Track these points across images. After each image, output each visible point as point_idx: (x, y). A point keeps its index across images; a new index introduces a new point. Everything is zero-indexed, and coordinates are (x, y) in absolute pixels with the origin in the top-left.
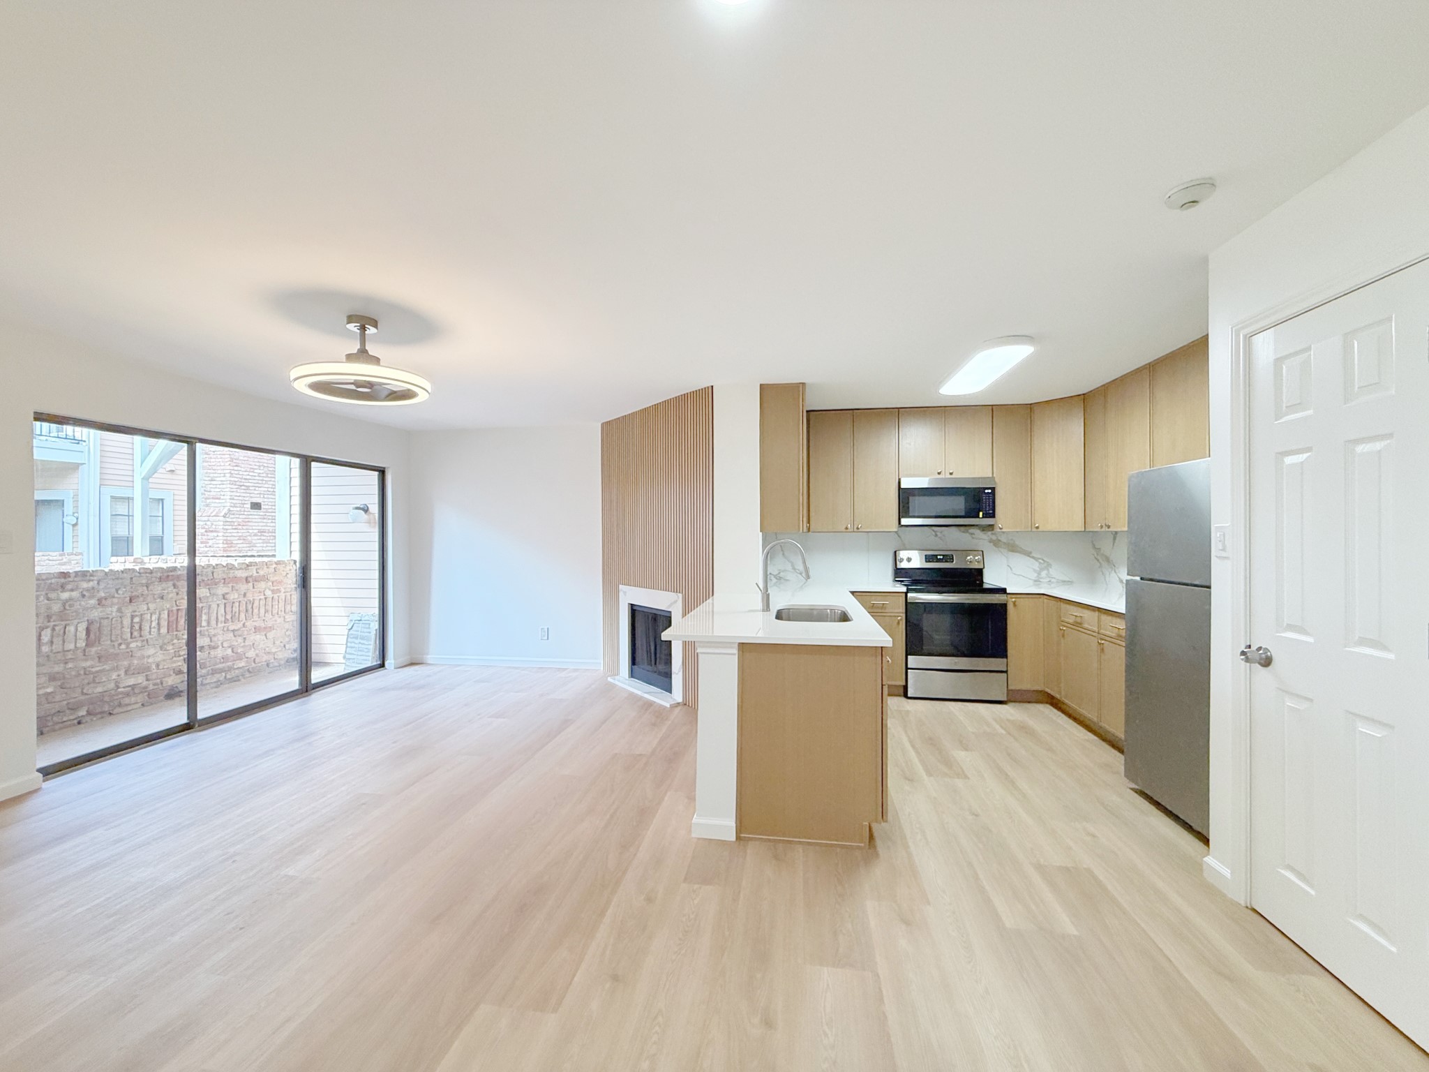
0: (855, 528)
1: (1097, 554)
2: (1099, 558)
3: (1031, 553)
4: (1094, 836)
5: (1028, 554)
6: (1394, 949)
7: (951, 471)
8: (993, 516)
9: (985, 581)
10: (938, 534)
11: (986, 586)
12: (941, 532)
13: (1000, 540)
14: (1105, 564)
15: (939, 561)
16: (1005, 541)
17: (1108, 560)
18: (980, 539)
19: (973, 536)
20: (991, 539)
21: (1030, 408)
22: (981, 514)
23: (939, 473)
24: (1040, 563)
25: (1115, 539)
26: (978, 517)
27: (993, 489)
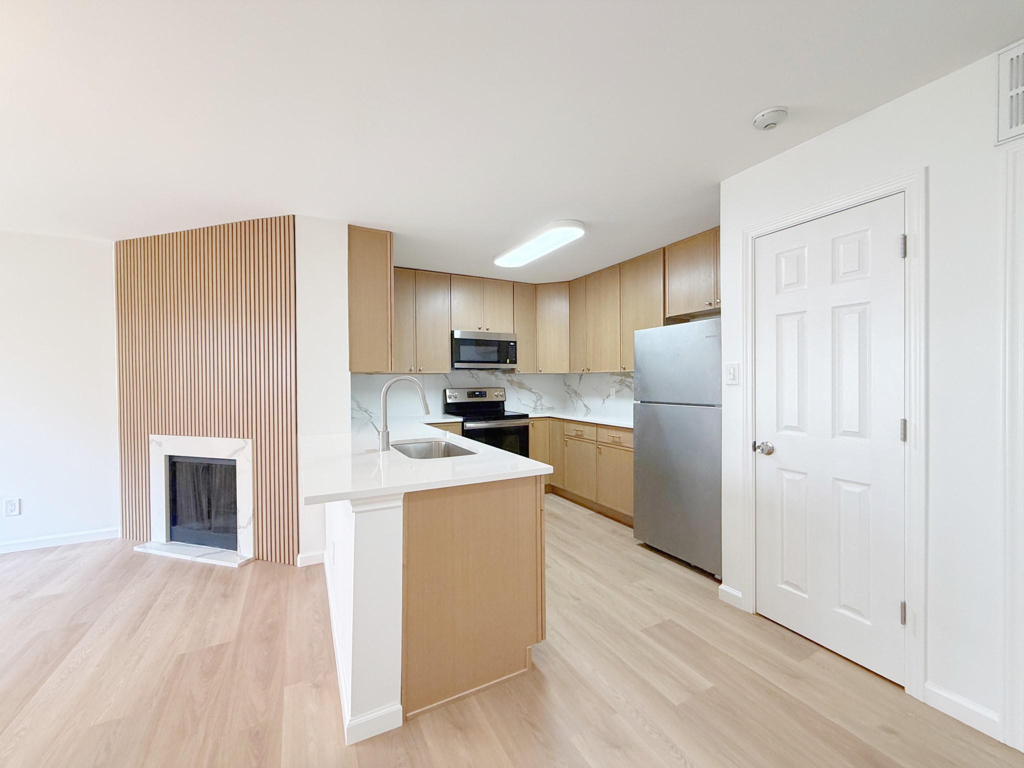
0: (418, 369)
1: (568, 389)
2: (569, 391)
3: (531, 389)
4: (650, 590)
5: (530, 390)
6: (869, 623)
7: (488, 328)
8: (515, 362)
9: (506, 409)
10: (474, 375)
11: (506, 414)
12: (476, 375)
13: (513, 380)
14: (573, 395)
15: (477, 396)
16: (517, 381)
17: (576, 392)
18: (501, 380)
19: (497, 377)
20: (508, 379)
21: (536, 286)
22: (508, 360)
23: (479, 329)
24: (537, 396)
25: (581, 378)
26: (506, 363)
27: (515, 342)
